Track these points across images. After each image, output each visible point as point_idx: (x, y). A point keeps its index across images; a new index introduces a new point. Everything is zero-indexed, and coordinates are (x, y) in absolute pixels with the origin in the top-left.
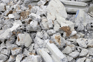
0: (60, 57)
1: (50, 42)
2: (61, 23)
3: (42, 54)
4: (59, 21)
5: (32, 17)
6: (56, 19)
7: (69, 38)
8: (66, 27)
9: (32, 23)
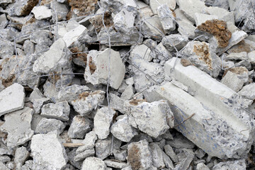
0: (223, 95)
1: (184, 64)
2: (196, 14)
3: (170, 95)
4: (187, 12)
5: (115, 4)
6: (177, 6)
7: (226, 52)
8: (215, 22)
9: (122, 18)
